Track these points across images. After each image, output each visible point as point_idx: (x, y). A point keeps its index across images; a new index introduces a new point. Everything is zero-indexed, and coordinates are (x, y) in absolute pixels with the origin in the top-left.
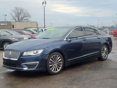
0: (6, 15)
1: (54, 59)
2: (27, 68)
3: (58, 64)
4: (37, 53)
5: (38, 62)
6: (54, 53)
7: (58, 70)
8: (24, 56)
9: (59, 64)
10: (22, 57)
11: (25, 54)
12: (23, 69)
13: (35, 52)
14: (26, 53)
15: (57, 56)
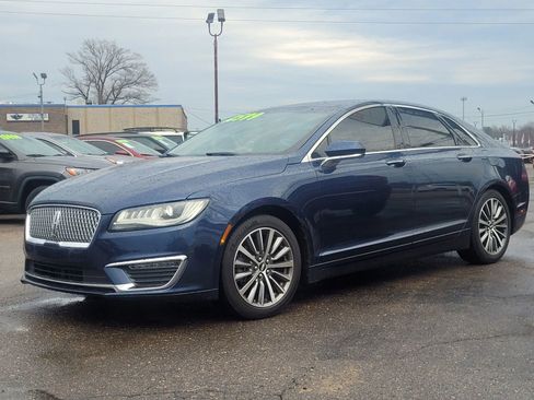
0: (44, 76)
1: (258, 245)
2: (132, 285)
3: (276, 269)
4: (176, 214)
5: (183, 257)
6: (259, 219)
7: (276, 299)
8: (117, 228)
9: (281, 270)
10: (107, 235)
11: (123, 219)
12: (113, 290)
13: (169, 211)
14: (129, 217)
15: (272, 231)
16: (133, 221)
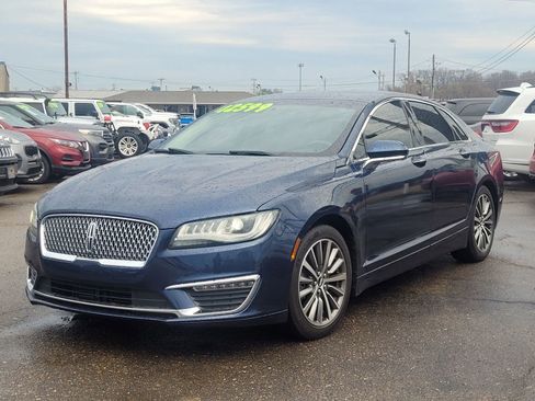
2: (197, 309)
4: (247, 227)
5: (255, 277)
8: (179, 245)
12: (175, 316)
13: (237, 223)
14: (190, 232)
15: (330, 242)
16: (194, 236)
